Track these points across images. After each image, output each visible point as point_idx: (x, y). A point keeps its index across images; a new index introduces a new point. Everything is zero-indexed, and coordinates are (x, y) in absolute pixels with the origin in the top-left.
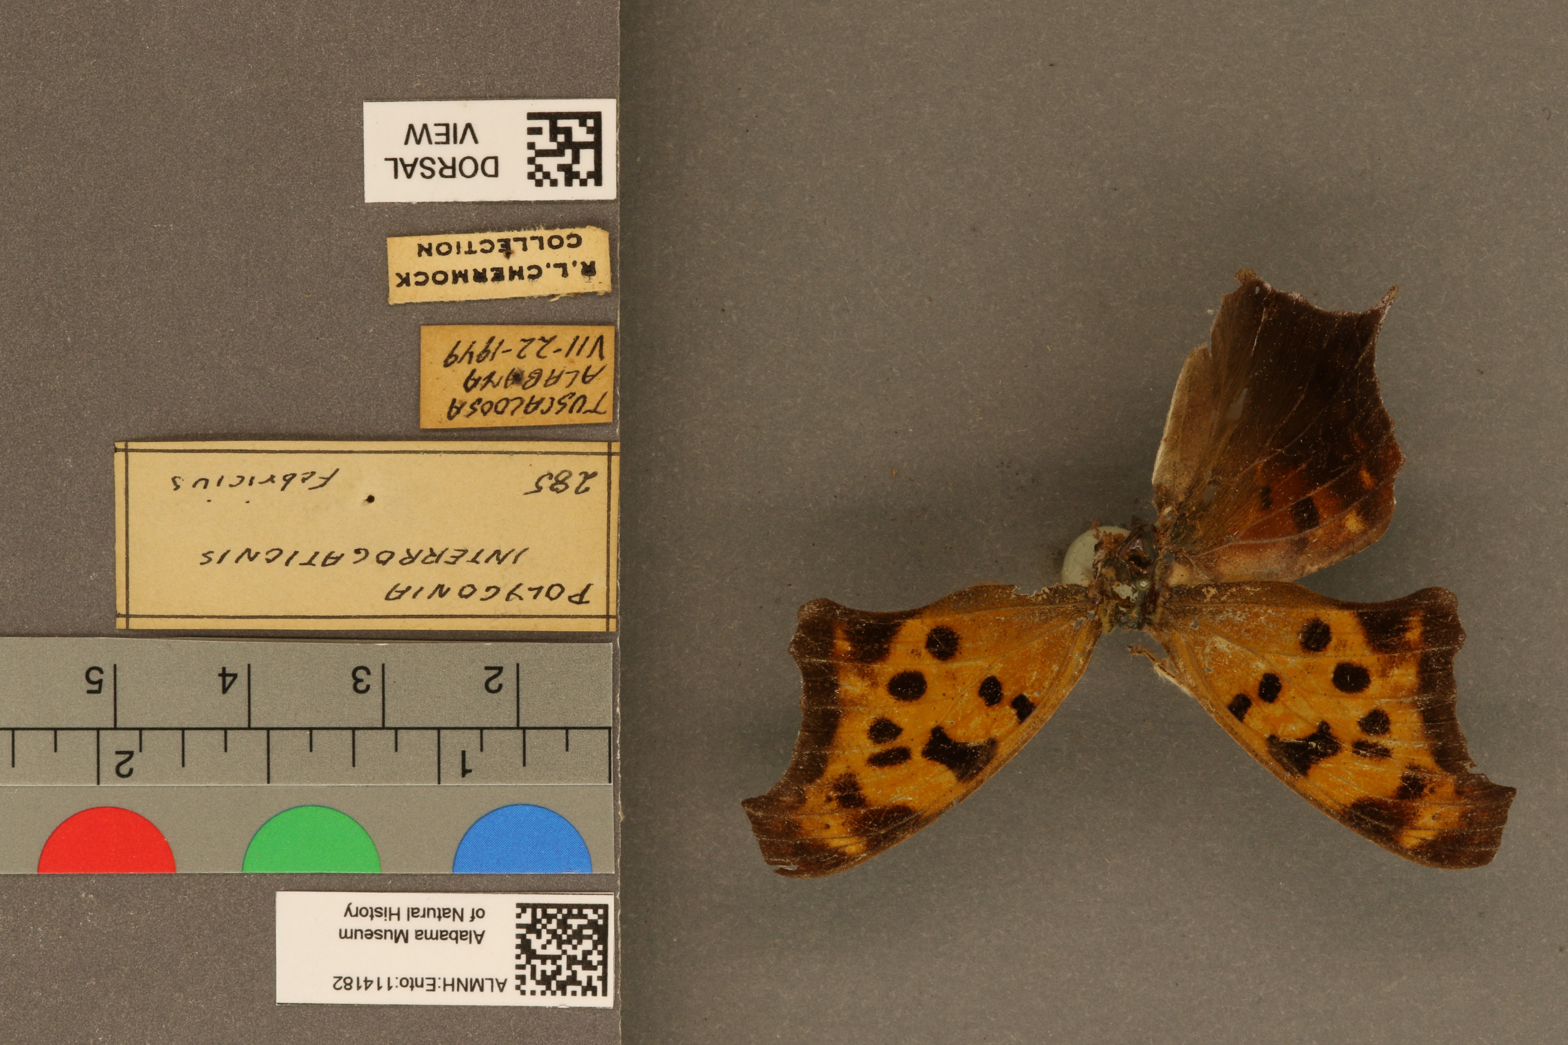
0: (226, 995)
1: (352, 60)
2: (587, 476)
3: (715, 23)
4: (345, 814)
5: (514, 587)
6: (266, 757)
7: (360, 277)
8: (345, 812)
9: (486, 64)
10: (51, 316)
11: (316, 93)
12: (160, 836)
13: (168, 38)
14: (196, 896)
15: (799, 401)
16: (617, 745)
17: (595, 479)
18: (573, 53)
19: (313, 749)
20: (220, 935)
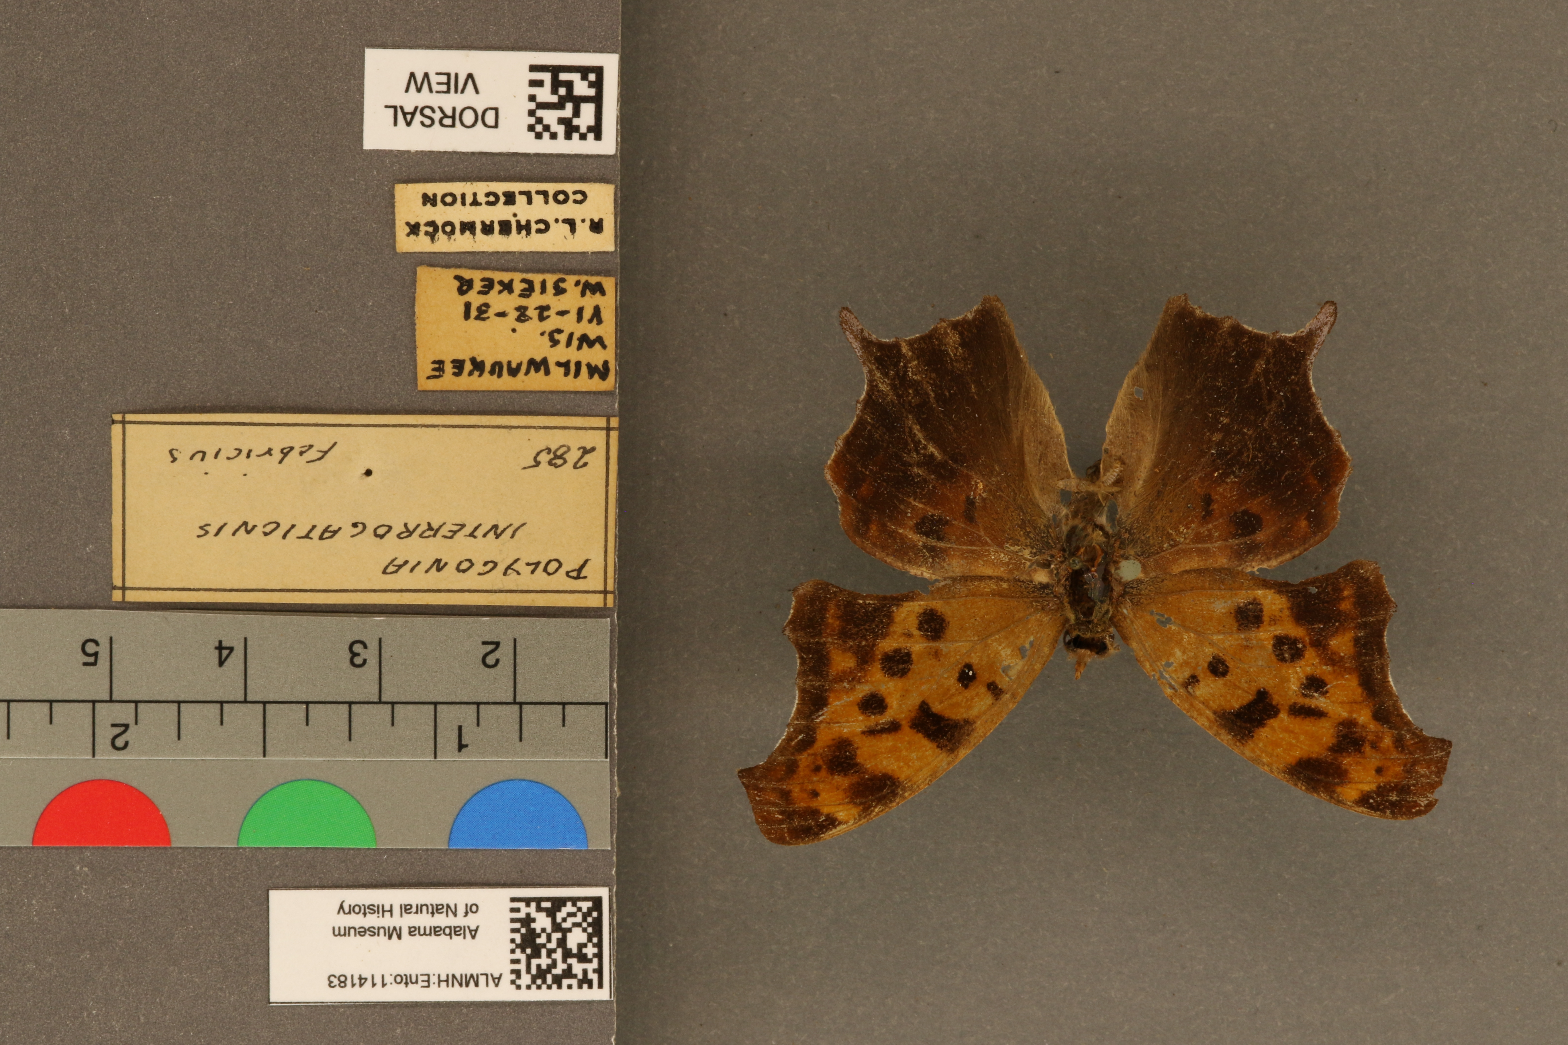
0: (220, 969)
1: (352, 33)
2: (586, 451)
3: (720, 27)
4: (341, 788)
5: (511, 562)
6: (261, 730)
7: (359, 250)
8: (341, 786)
9: (487, 38)
10: (48, 287)
11: (317, 65)
12: (155, 809)
13: (168, 9)
14: (191, 869)
15: (800, 406)
16: (613, 720)
17: (594, 453)
18: (574, 27)
19: (310, 723)
20: (215, 909)
